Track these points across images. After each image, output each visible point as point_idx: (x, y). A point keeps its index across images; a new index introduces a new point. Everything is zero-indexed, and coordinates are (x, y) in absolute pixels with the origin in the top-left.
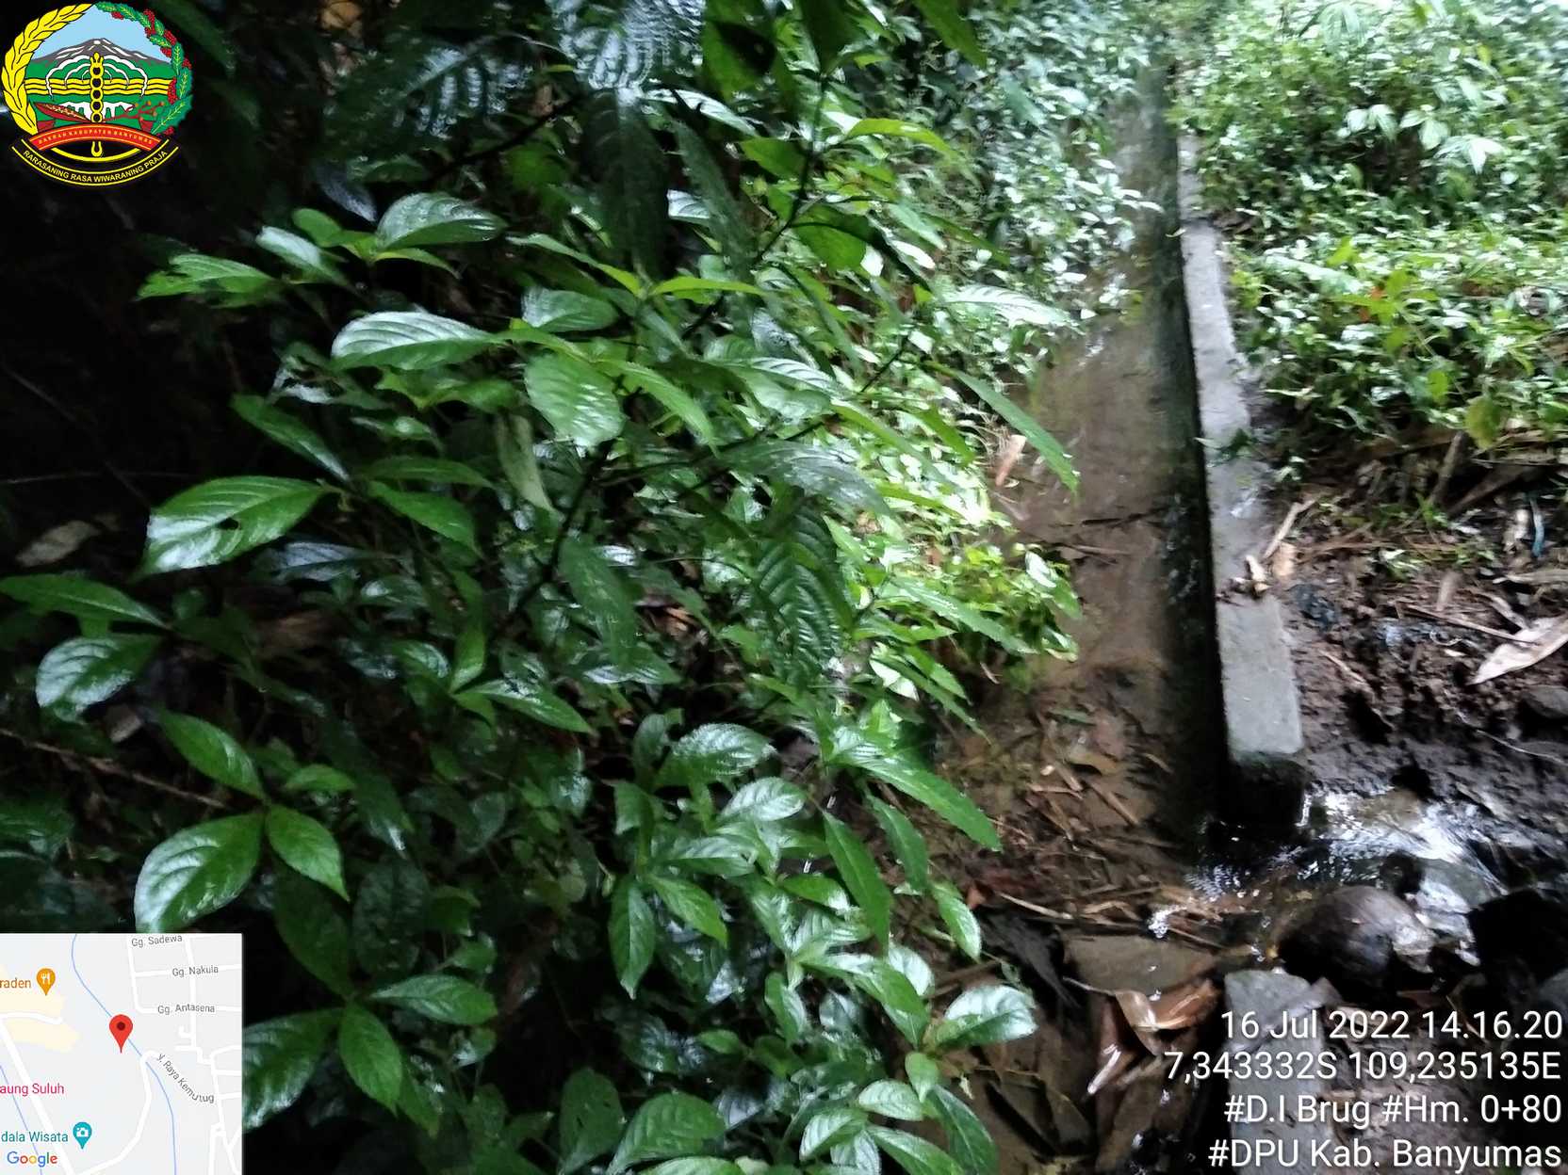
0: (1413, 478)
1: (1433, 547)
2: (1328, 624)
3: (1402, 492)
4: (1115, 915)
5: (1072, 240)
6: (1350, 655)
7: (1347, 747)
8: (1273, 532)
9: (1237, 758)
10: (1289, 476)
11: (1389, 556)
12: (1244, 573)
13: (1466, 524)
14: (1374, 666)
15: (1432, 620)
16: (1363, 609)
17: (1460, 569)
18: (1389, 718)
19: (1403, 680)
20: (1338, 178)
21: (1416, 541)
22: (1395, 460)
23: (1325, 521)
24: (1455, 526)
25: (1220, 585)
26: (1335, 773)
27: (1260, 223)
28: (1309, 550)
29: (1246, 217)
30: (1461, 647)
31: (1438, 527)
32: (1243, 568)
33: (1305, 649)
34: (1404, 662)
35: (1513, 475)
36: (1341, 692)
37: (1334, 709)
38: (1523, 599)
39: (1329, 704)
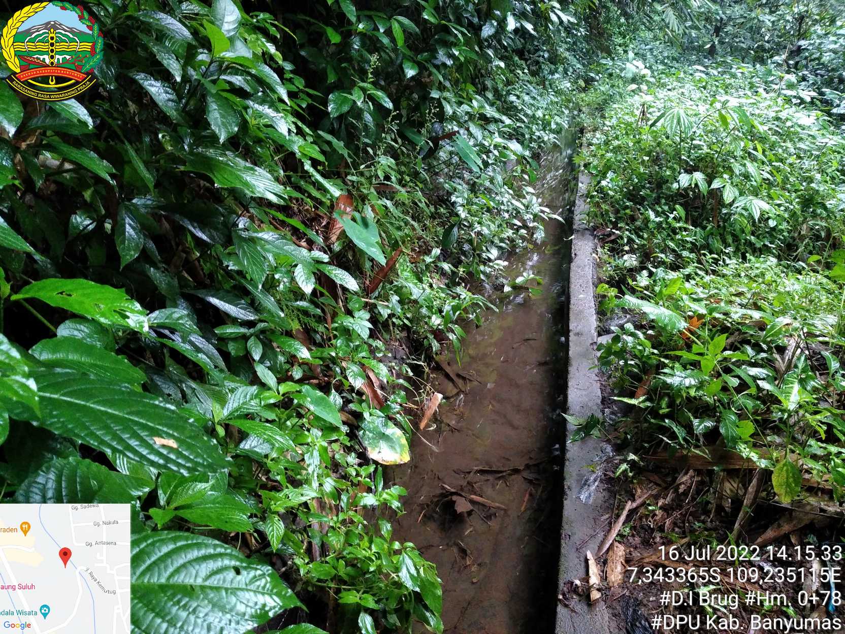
20: (672, 216)
23: (651, 524)
25: (562, 583)
27: (622, 238)
29: (612, 233)
32: (583, 564)
35: (806, 519)
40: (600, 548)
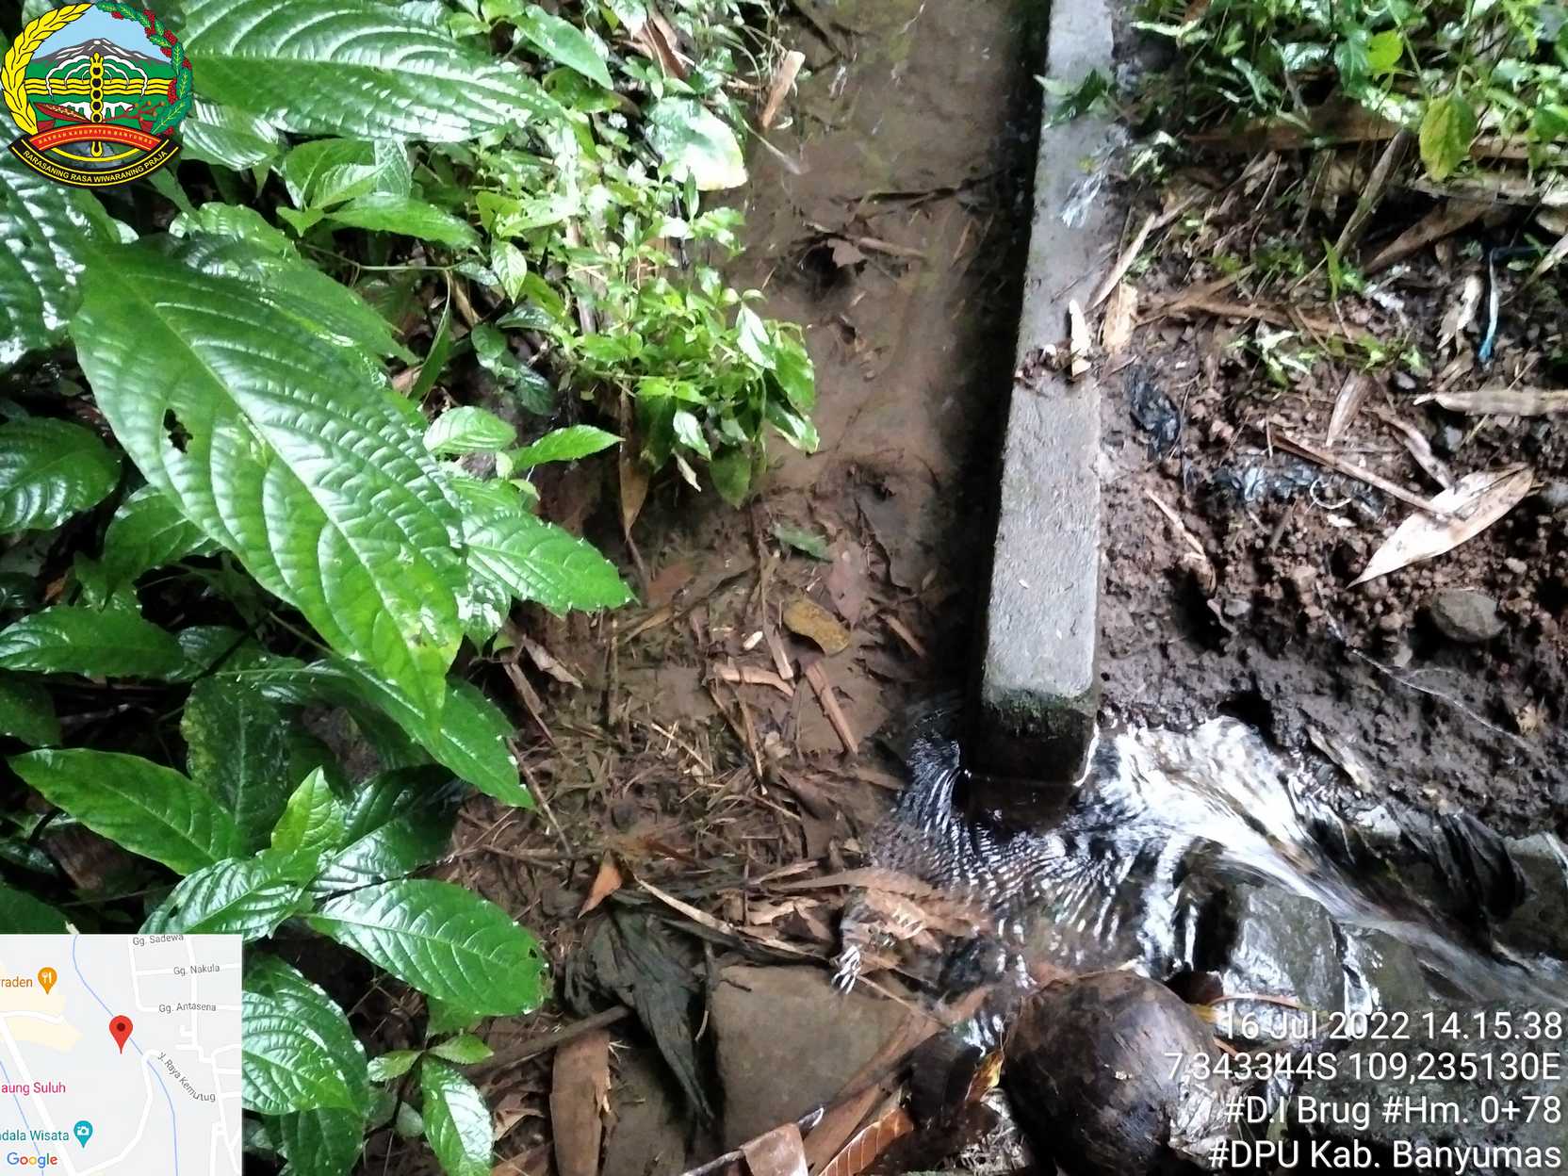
0: (1321, 193)
1: (1333, 330)
2: (1165, 444)
3: (1302, 214)
4: (791, 926)
6: (1189, 504)
7: (1163, 648)
8: (1114, 258)
9: (991, 696)
10: (1148, 165)
11: (1268, 340)
12: (1059, 334)
13: (1386, 290)
14: (1220, 530)
15: (1316, 465)
16: (1218, 426)
17: (1369, 372)
18: (1229, 618)
19: (1256, 555)
21: (1309, 313)
22: (1299, 160)
23: (1188, 250)
24: (1371, 290)
25: (1024, 356)
26: (1140, 692)
28: (1158, 301)
30: (1351, 513)
31: (1346, 291)
32: (1062, 324)
33: (1126, 484)
34: (1265, 530)
35: (1469, 215)
36: (1167, 564)
37: (1153, 591)
38: (1453, 437)
39: (1147, 581)
40: (1094, 295)
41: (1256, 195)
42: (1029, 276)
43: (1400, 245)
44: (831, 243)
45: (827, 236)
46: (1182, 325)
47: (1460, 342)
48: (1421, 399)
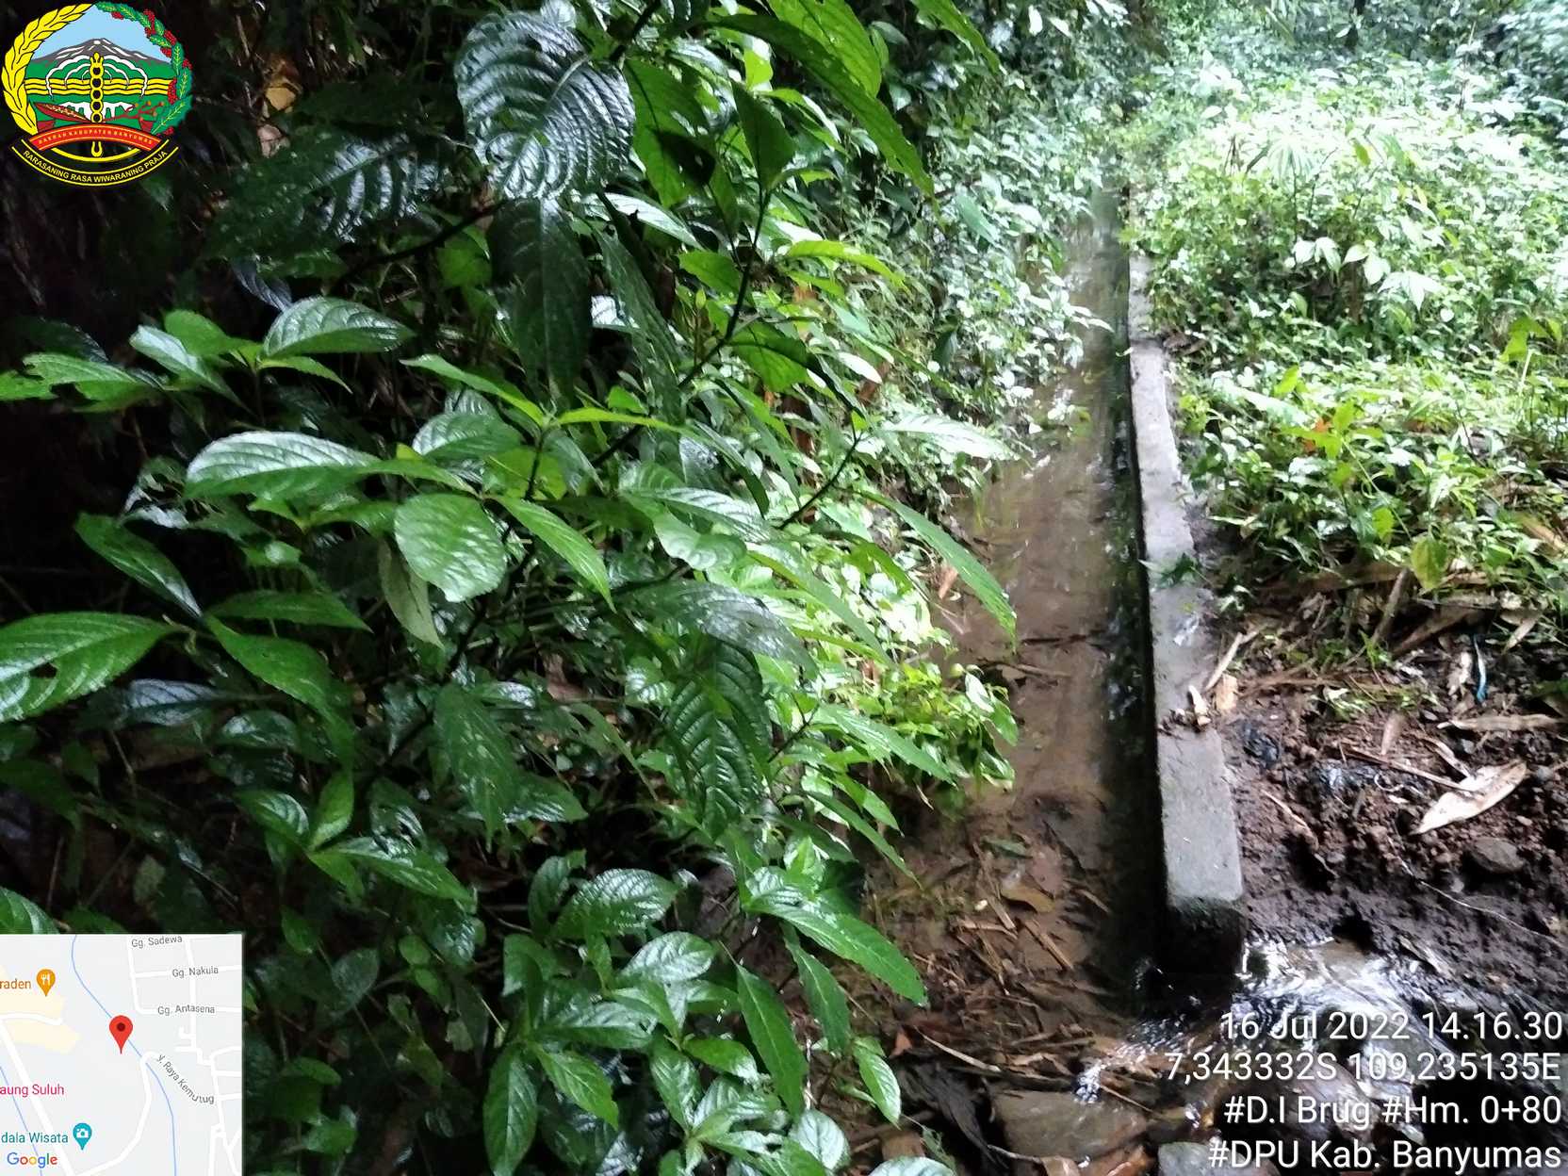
0: (1357, 614)
1: (1377, 688)
2: (1270, 763)
3: (1346, 628)
4: (1044, 1068)
5: (1021, 354)
6: (1292, 797)
7: (1288, 894)
8: (1216, 662)
9: (1175, 903)
10: (1233, 605)
11: (1332, 695)
12: (1185, 702)
13: (1410, 665)
14: (1316, 810)
15: (1375, 765)
16: (1305, 749)
17: (1404, 711)
18: (1332, 865)
19: (1346, 825)
20: (1285, 306)
21: (1359, 680)
22: (1338, 595)
23: (1269, 654)
24: (1398, 665)
25: (1162, 716)
26: (1275, 920)
27: (1208, 346)
29: (1194, 340)
30: (1405, 794)
31: (1382, 667)
32: (1186, 698)
33: (1247, 788)
34: (1347, 807)
35: (1457, 617)
36: (1283, 835)
37: (1276, 853)
38: (1467, 746)
39: (1270, 847)
40: (1206, 683)
41: (1311, 619)
42: (1156, 674)
43: (1414, 637)
44: (999, 667)
45: (995, 663)
46: (1272, 694)
47: (1463, 690)
48: (1441, 726)
